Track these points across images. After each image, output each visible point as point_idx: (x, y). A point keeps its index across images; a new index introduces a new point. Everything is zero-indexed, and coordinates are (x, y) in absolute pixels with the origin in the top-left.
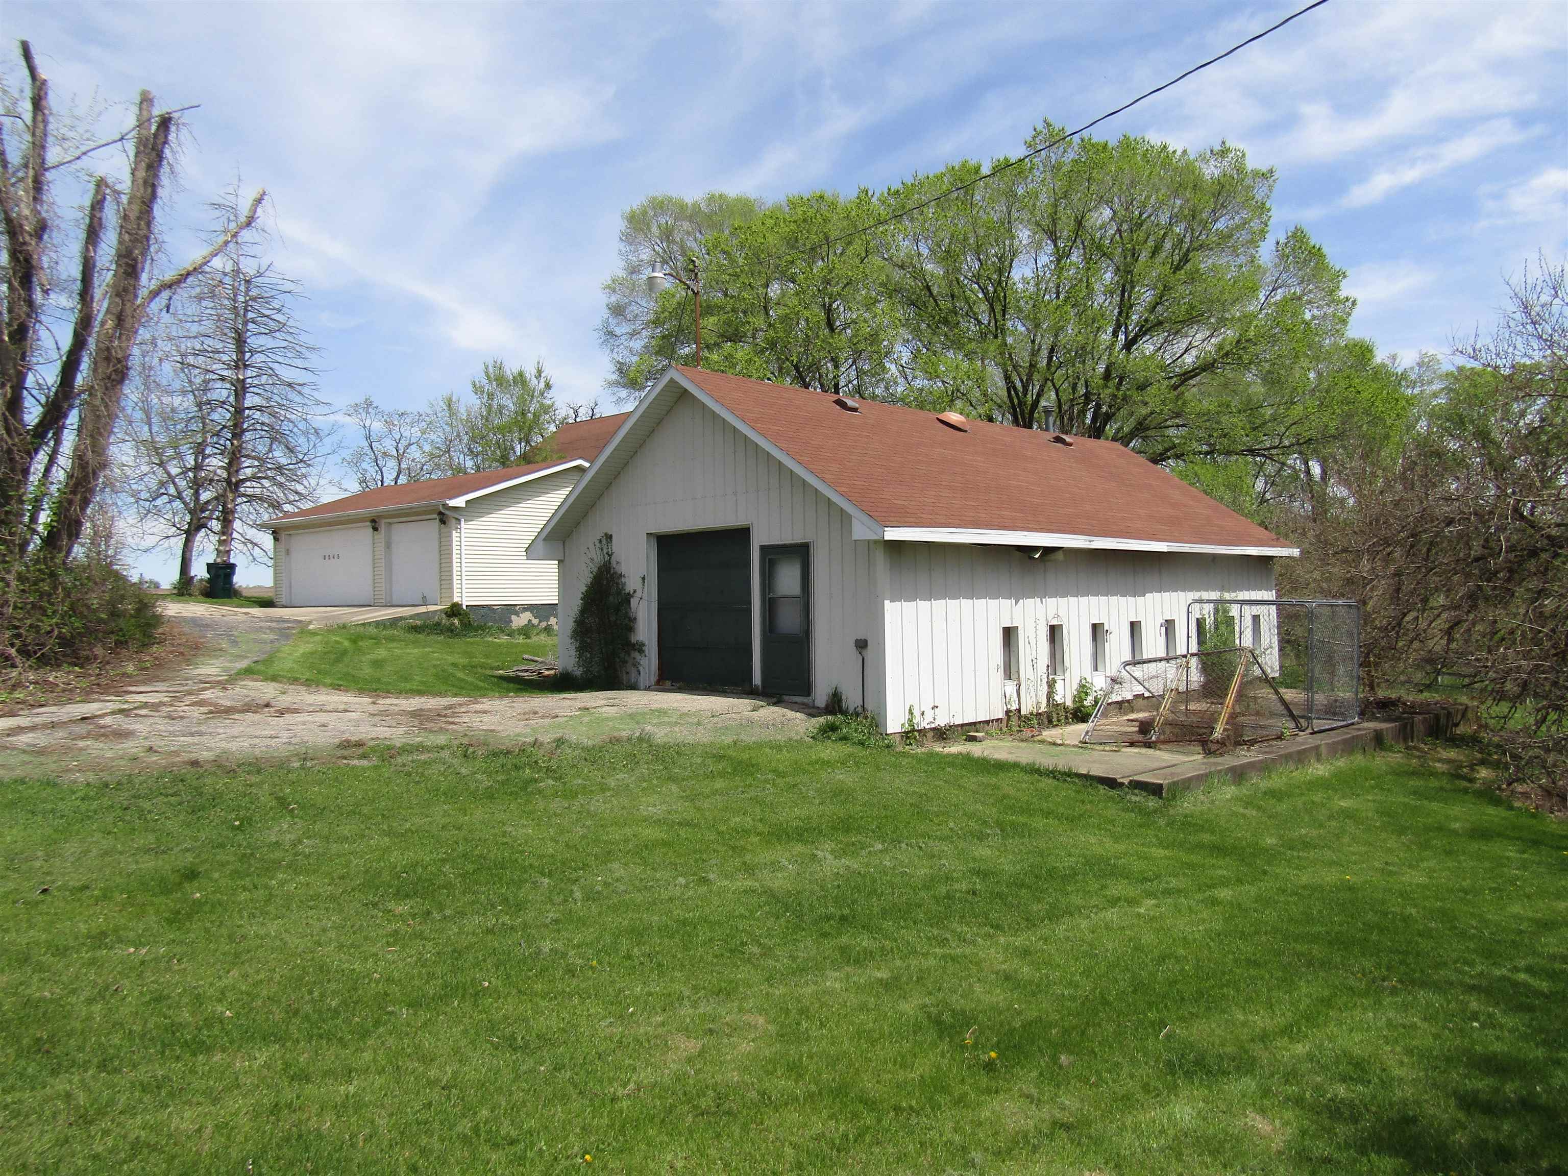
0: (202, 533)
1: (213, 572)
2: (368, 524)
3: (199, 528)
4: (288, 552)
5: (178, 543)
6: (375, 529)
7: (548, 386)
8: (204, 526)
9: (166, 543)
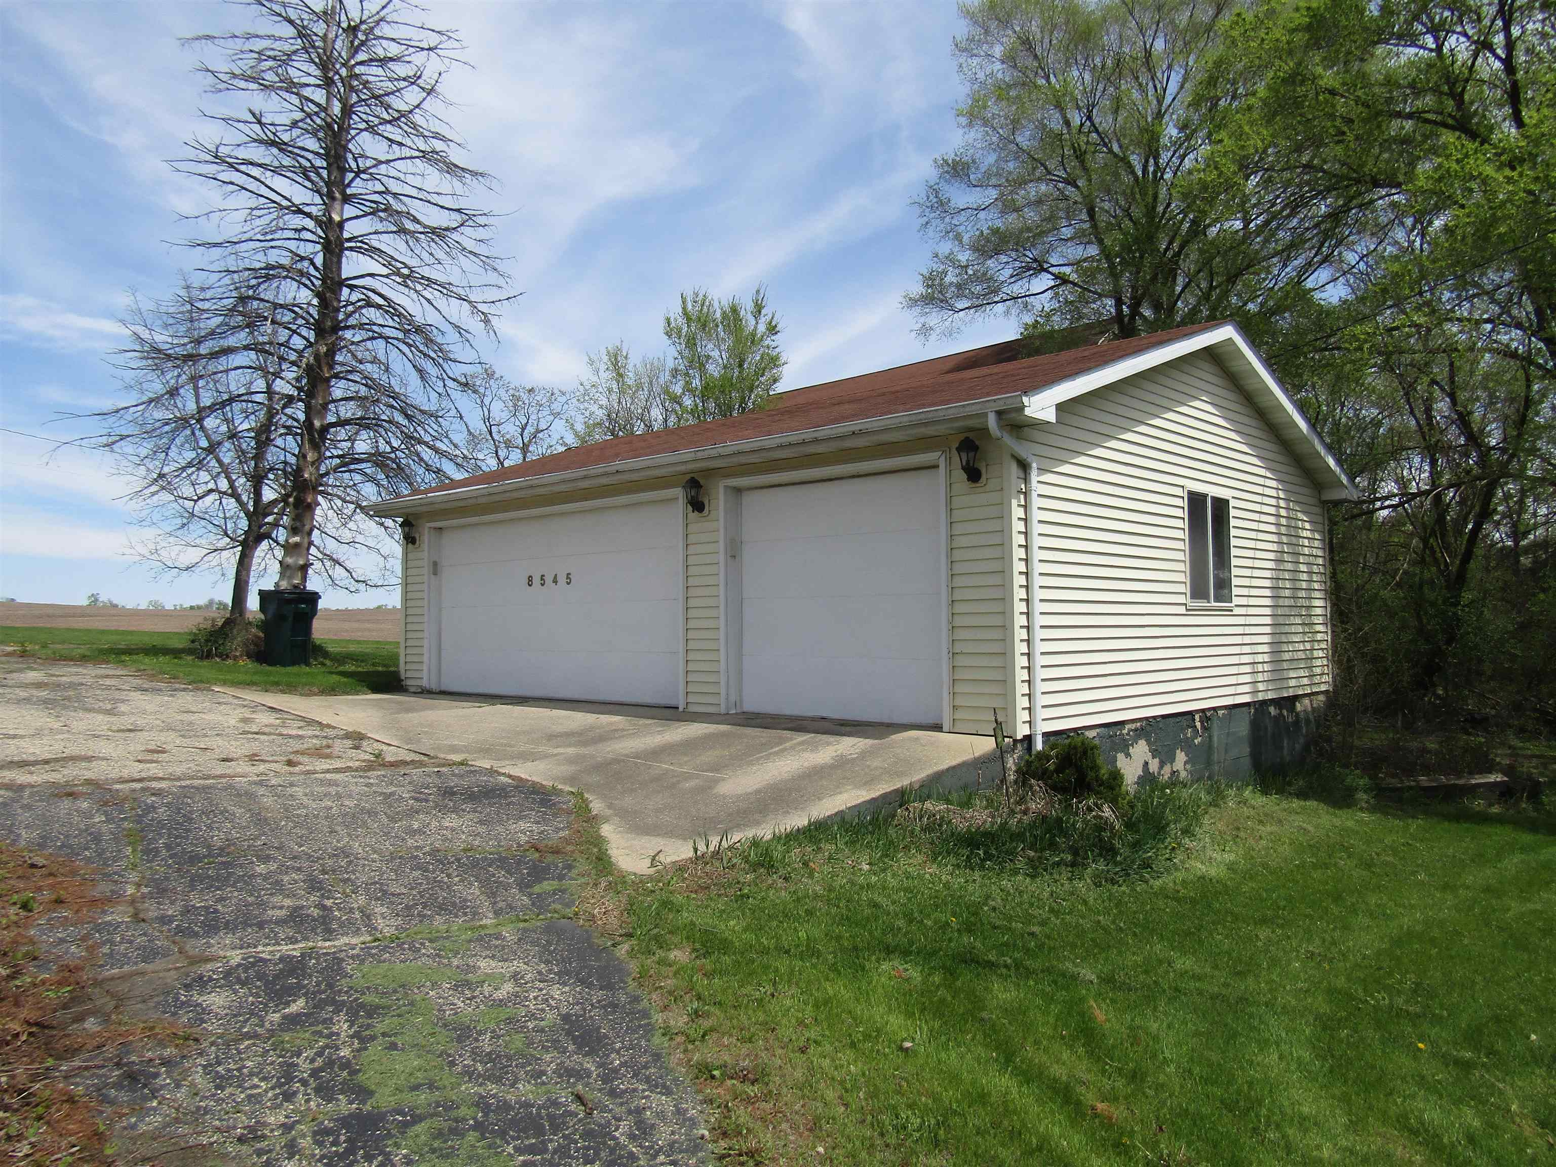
0: (265, 545)
1: (272, 608)
2: (678, 492)
3: (260, 538)
4: (435, 568)
5: (231, 558)
6: (697, 505)
7: (772, 330)
8: (268, 536)
9: (214, 559)
